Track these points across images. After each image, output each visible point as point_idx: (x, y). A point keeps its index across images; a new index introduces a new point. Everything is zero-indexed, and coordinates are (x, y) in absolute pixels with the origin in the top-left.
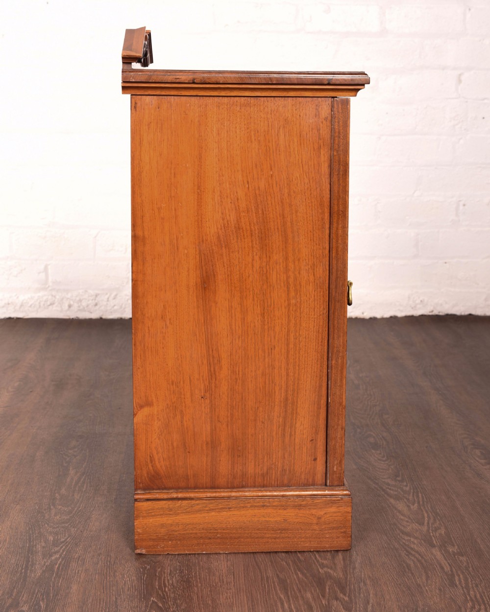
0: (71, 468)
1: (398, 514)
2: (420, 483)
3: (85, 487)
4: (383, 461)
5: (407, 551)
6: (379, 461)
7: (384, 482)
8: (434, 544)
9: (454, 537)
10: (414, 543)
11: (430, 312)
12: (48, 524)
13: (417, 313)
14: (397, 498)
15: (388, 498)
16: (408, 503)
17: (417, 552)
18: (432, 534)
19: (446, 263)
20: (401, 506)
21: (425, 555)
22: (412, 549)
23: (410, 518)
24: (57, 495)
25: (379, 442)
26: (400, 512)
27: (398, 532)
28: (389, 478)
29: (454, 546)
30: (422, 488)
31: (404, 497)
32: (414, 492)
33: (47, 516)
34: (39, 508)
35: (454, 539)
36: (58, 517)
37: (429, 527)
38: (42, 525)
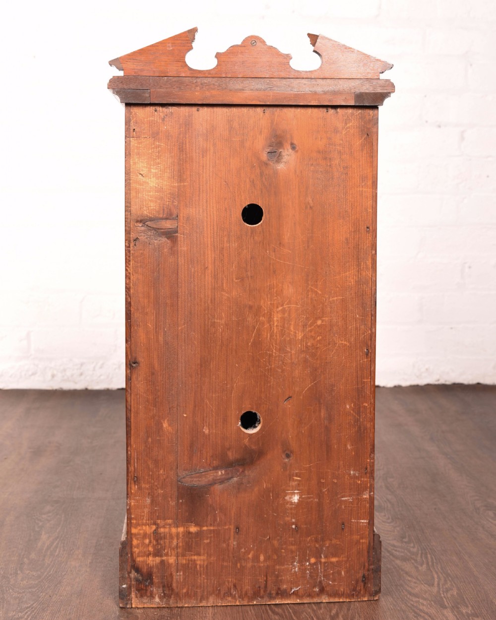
0: (43, 533)
1: (405, 575)
2: (429, 544)
3: (58, 551)
4: (388, 523)
5: (415, 612)
6: (383, 523)
7: (389, 543)
8: (446, 605)
9: (467, 599)
10: (423, 605)
11: (436, 381)
12: (13, 589)
13: (422, 382)
14: (404, 559)
15: (393, 559)
16: (416, 565)
17: (427, 614)
18: (442, 595)
19: (452, 328)
20: (407, 566)
21: (435, 616)
22: (421, 610)
23: (418, 579)
24: (25, 559)
25: (383, 505)
26: (406, 573)
27: (406, 593)
28: (395, 539)
29: (467, 606)
30: (430, 549)
31: (411, 558)
32: (422, 553)
33: (12, 582)
34: (4, 573)
35: (468, 600)
36: (25, 582)
37: (440, 589)
38: (7, 591)
